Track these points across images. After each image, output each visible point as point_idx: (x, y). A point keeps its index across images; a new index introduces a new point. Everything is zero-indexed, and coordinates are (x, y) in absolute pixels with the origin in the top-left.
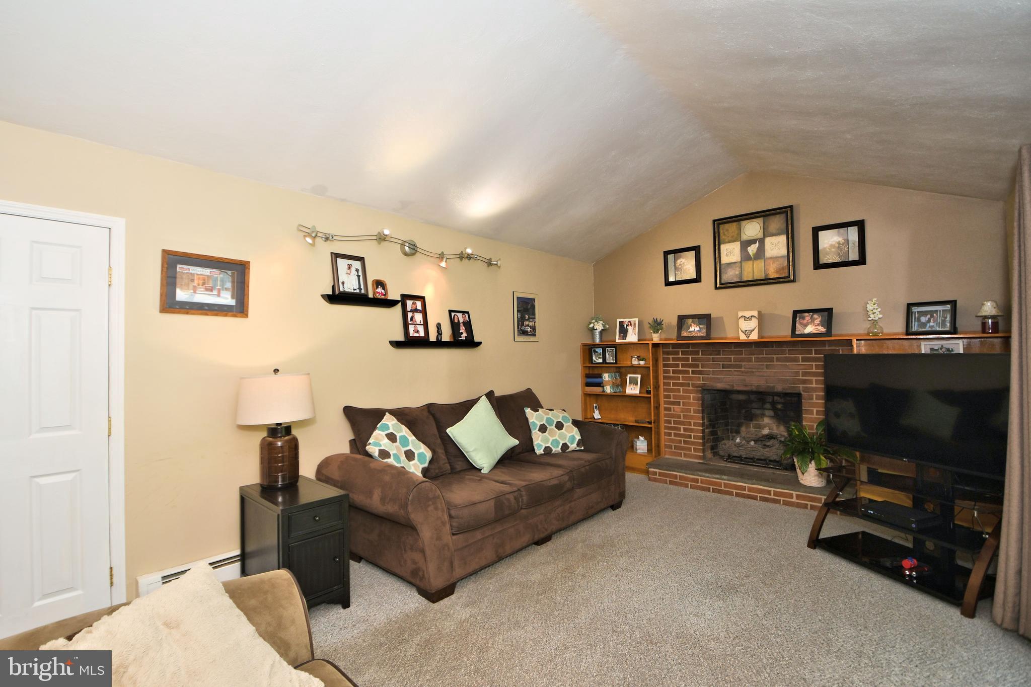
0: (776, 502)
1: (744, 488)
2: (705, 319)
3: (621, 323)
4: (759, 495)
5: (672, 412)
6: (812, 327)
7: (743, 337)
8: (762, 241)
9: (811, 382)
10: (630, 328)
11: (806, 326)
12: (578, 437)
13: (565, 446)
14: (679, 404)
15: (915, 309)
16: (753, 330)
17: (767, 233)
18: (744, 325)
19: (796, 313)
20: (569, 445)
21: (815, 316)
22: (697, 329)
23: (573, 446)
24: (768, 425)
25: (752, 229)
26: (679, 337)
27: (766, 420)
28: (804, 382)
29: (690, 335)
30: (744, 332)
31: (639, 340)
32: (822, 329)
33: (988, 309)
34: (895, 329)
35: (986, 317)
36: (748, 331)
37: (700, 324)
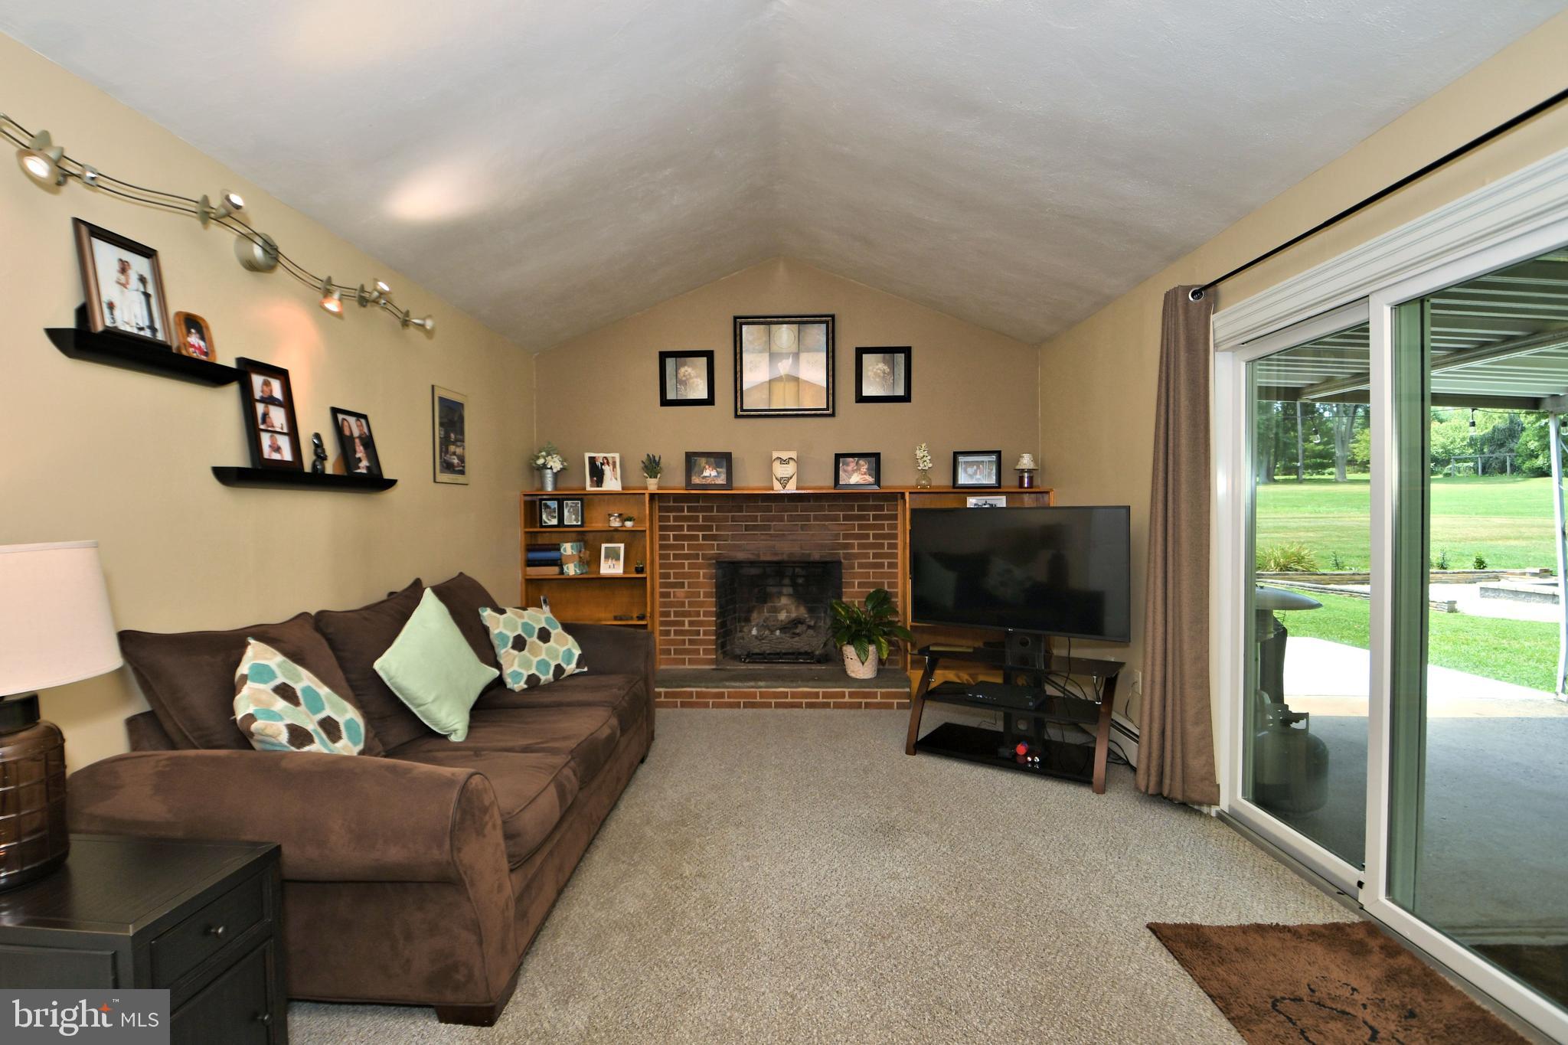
0: (826, 705)
1: (785, 695)
2: (724, 459)
3: (592, 460)
4: (804, 701)
5: (672, 599)
6: (856, 477)
7: (778, 488)
8: (797, 357)
9: (851, 546)
10: (607, 469)
11: (850, 474)
12: (577, 652)
13: (559, 669)
14: (682, 585)
15: (961, 459)
16: (791, 478)
17: (801, 347)
18: (780, 471)
19: (838, 457)
20: (564, 666)
21: (862, 462)
22: (714, 473)
23: (571, 668)
24: (787, 608)
25: (784, 338)
26: (689, 484)
27: (784, 601)
28: (847, 546)
29: (704, 482)
30: (779, 480)
31: (623, 488)
32: (871, 480)
33: (1026, 462)
34: (942, 480)
35: (1023, 471)
36: (785, 478)
37: (717, 466)
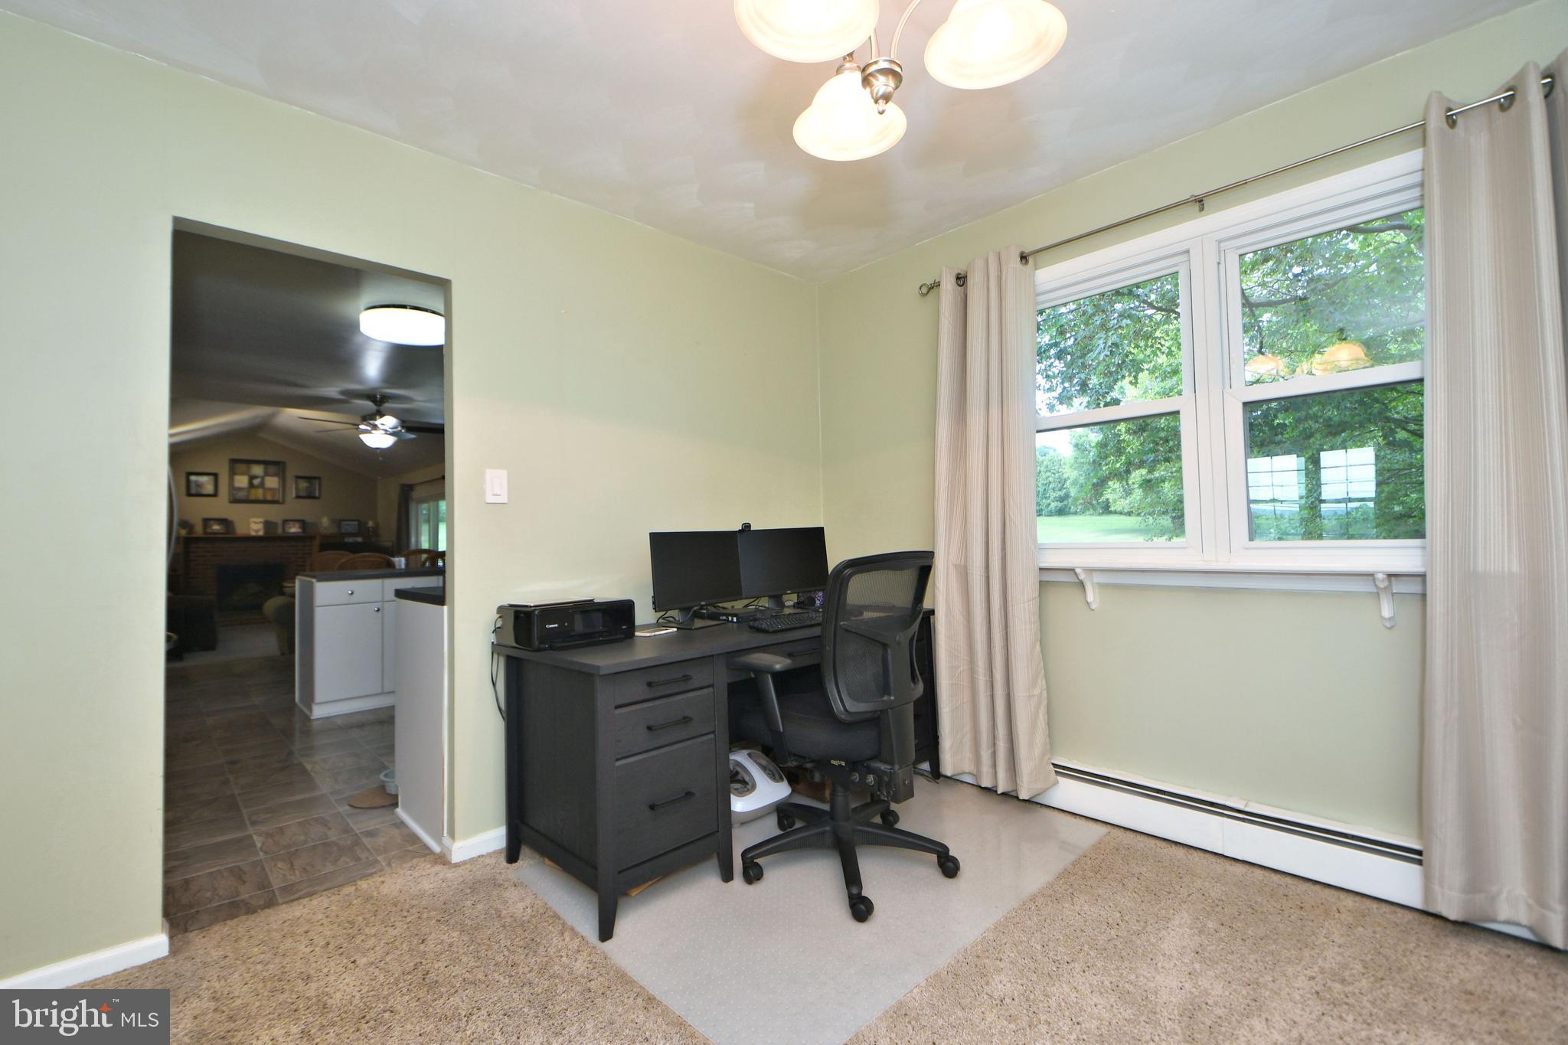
2: (223, 522)
6: (294, 529)
7: (253, 534)
8: (263, 478)
11: (290, 528)
15: (341, 522)
16: (260, 529)
17: (267, 474)
18: (254, 526)
19: (285, 520)
21: (297, 523)
22: (218, 527)
24: (252, 587)
25: (257, 470)
26: (204, 532)
29: (212, 531)
30: (254, 531)
32: (301, 530)
33: (371, 524)
34: (333, 530)
35: (369, 528)
36: (256, 528)
37: (219, 524)
